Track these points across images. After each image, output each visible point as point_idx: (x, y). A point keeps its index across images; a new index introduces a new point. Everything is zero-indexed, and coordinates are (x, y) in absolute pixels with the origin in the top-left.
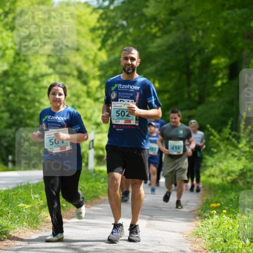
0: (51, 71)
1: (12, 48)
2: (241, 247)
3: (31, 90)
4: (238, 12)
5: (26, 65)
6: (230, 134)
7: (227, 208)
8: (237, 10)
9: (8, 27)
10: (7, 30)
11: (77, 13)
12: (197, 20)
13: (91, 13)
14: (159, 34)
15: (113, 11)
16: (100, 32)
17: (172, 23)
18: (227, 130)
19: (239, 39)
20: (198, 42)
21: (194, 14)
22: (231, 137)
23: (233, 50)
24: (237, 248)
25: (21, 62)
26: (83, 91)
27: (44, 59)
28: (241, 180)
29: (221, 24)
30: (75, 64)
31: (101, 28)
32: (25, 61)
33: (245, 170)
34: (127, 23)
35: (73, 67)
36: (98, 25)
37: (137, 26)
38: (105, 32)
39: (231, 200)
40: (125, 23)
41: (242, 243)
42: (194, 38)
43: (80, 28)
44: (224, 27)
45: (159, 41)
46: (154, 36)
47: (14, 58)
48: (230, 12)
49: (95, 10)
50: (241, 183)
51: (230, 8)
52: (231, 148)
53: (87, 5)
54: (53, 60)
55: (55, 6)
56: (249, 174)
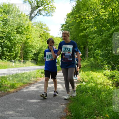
4: (85, 38)
7: (83, 71)
18: (83, 58)
20: (78, 43)
21: (77, 39)
23: (84, 44)
42: (78, 42)
43: (59, 41)
44: (83, 41)
50: (86, 67)
51: (84, 38)
52: (84, 61)
53: (60, 37)
55: (54, 38)
56: (87, 65)
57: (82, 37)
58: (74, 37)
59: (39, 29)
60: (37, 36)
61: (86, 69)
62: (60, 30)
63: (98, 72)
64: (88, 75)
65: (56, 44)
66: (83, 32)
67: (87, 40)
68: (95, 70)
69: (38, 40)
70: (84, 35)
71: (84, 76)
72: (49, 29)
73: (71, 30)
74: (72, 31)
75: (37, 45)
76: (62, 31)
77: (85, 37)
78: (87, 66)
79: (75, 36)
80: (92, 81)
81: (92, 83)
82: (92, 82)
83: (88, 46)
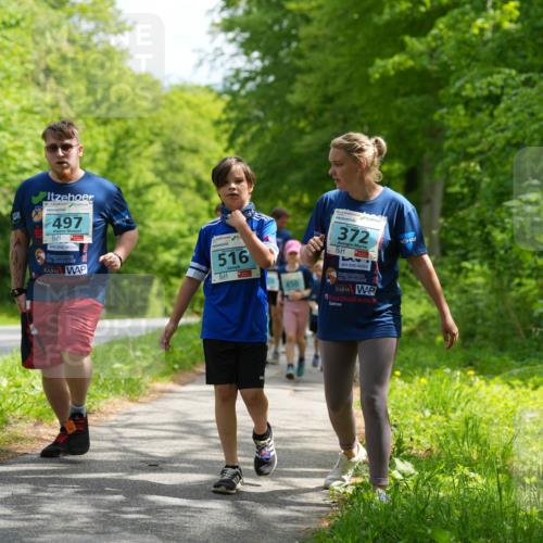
0: (158, 180)
1: (105, 150)
2: (418, 420)
3: (130, 206)
4: (417, 100)
5: (124, 173)
6: (407, 268)
7: (402, 369)
8: (414, 97)
9: (99, 121)
10: (99, 125)
11: (195, 100)
12: (360, 111)
13: (215, 101)
14: (308, 129)
15: (245, 97)
16: (226, 126)
17: (327, 115)
19: (419, 137)
21: (357, 102)
22: (408, 272)
23: (410, 151)
24: (412, 422)
25: (118, 170)
26: (203, 209)
27: (150, 164)
28: (420, 330)
29: (394, 117)
30: (192, 172)
31: (229, 121)
32: (123, 167)
33: (425, 318)
34: (265, 114)
35: (190, 176)
36: (224, 117)
37: (278, 118)
38: (233, 126)
39: (407, 358)
40: (261, 114)
41: (420, 415)
43: (199, 121)
45: (308, 139)
46: (302, 132)
47: (108, 163)
48: (406, 99)
49: (219, 95)
50: (421, 336)
51: (406, 95)
53: (209, 89)
54: (162, 166)
55: (164, 93)
56: (432, 323)
57: (396, 93)
58: (331, 89)
59: (34, 14)
60: (17, 70)
61: (422, 350)
62: (213, 24)
63: (524, 378)
64: (440, 406)
65: (182, 148)
66: (402, 48)
67: (436, 117)
68: (494, 359)
69: (23, 110)
70: (411, 69)
71: (406, 408)
72: (121, 18)
73: (304, 31)
74: (316, 37)
75: (21, 149)
76: (231, 35)
77: (421, 92)
78: (435, 331)
79: (339, 83)
80: (475, 457)
81: (466, 471)
82: (470, 464)
83: (439, 168)
